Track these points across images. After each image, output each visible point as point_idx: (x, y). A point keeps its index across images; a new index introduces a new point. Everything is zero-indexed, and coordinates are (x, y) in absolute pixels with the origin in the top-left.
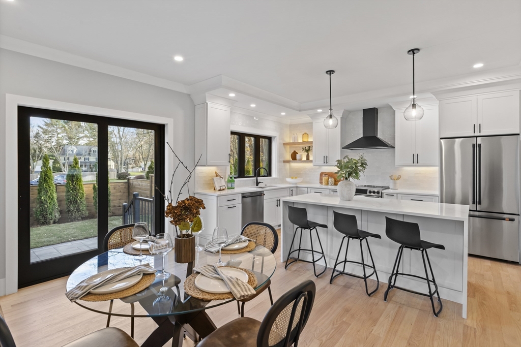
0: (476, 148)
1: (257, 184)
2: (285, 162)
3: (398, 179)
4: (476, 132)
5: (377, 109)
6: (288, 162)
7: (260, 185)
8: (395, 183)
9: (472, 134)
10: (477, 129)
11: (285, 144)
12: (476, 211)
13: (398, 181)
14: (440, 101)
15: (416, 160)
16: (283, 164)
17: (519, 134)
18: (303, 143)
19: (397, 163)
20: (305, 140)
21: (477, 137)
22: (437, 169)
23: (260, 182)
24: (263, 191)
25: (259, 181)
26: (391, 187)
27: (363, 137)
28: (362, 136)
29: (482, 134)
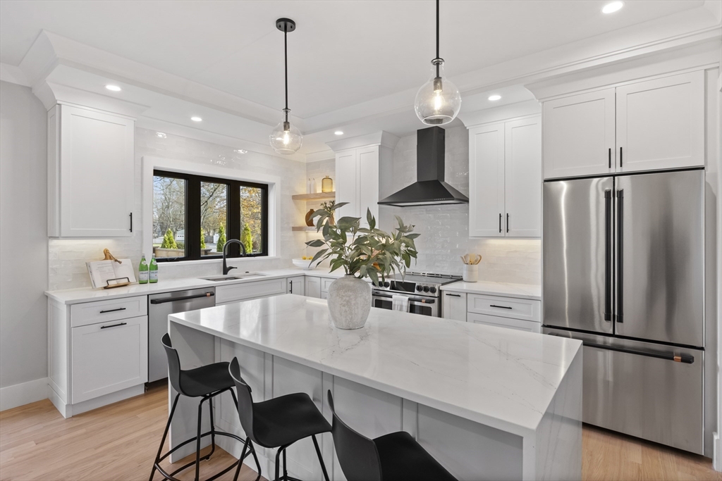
0: (614, 199)
1: (226, 270)
2: (295, 229)
3: (477, 262)
4: (613, 165)
5: (444, 130)
6: (299, 229)
7: (230, 273)
8: (471, 271)
9: (607, 171)
10: (615, 158)
11: (295, 198)
12: (613, 335)
13: (476, 267)
14: (543, 103)
15: (504, 225)
16: (291, 233)
17: (703, 168)
18: (324, 195)
19: (473, 232)
20: (327, 190)
21: (614, 176)
22: (538, 244)
23: (231, 268)
24: (214, 287)
25: (228, 266)
26: (464, 278)
27: (418, 182)
28: (415, 180)
29: (625, 170)
